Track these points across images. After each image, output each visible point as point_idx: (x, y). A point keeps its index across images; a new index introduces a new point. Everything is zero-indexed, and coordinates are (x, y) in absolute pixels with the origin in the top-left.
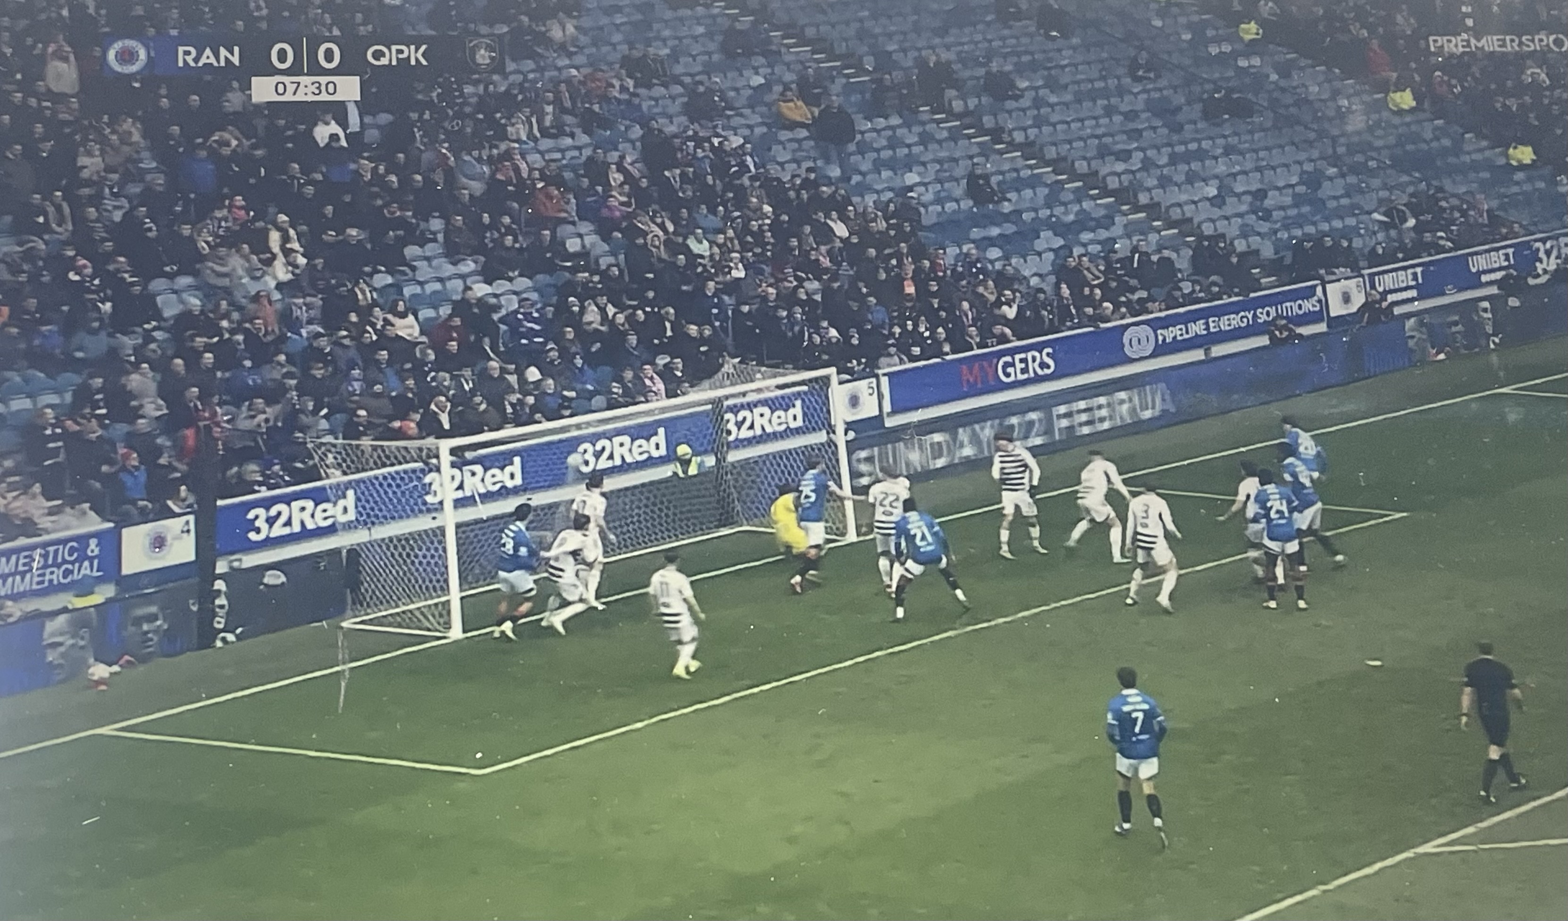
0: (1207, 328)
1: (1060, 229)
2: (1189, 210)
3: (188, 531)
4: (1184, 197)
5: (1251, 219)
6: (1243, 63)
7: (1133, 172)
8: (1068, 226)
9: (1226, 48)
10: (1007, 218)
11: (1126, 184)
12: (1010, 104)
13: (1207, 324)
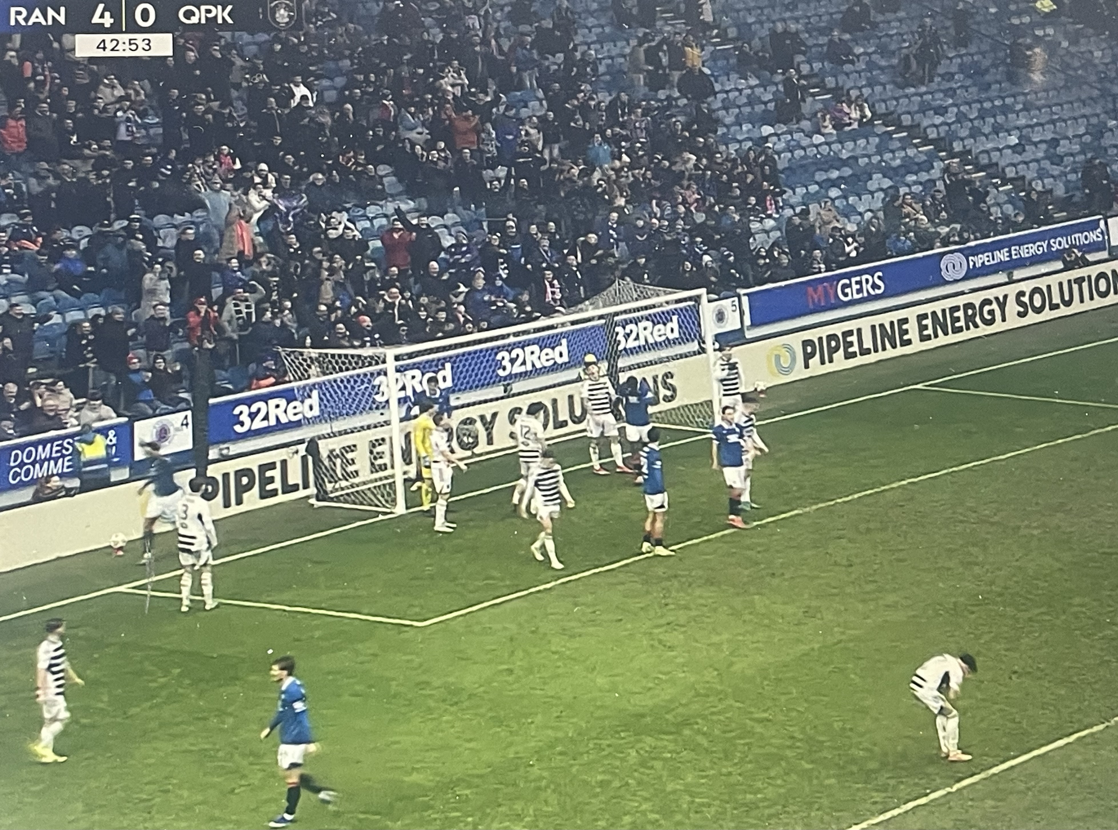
0: (1010, 256)
1: (887, 172)
2: (995, 156)
3: (187, 425)
4: (990, 146)
5: (1046, 164)
6: (1039, 33)
7: (949, 125)
8: (895, 169)
9: (1026, 19)
10: (845, 163)
11: (942, 135)
12: (848, 67)
13: (1010, 251)
